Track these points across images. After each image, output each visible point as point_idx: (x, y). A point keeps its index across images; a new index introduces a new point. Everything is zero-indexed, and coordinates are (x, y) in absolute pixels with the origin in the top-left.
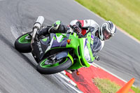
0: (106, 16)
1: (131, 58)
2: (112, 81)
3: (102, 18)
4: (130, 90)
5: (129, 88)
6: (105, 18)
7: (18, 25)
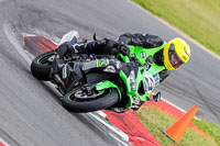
0: (153, 9)
1: (193, 73)
2: (163, 109)
3: (147, 12)
4: (191, 125)
5: (188, 121)
6: (152, 12)
7: (15, 23)
